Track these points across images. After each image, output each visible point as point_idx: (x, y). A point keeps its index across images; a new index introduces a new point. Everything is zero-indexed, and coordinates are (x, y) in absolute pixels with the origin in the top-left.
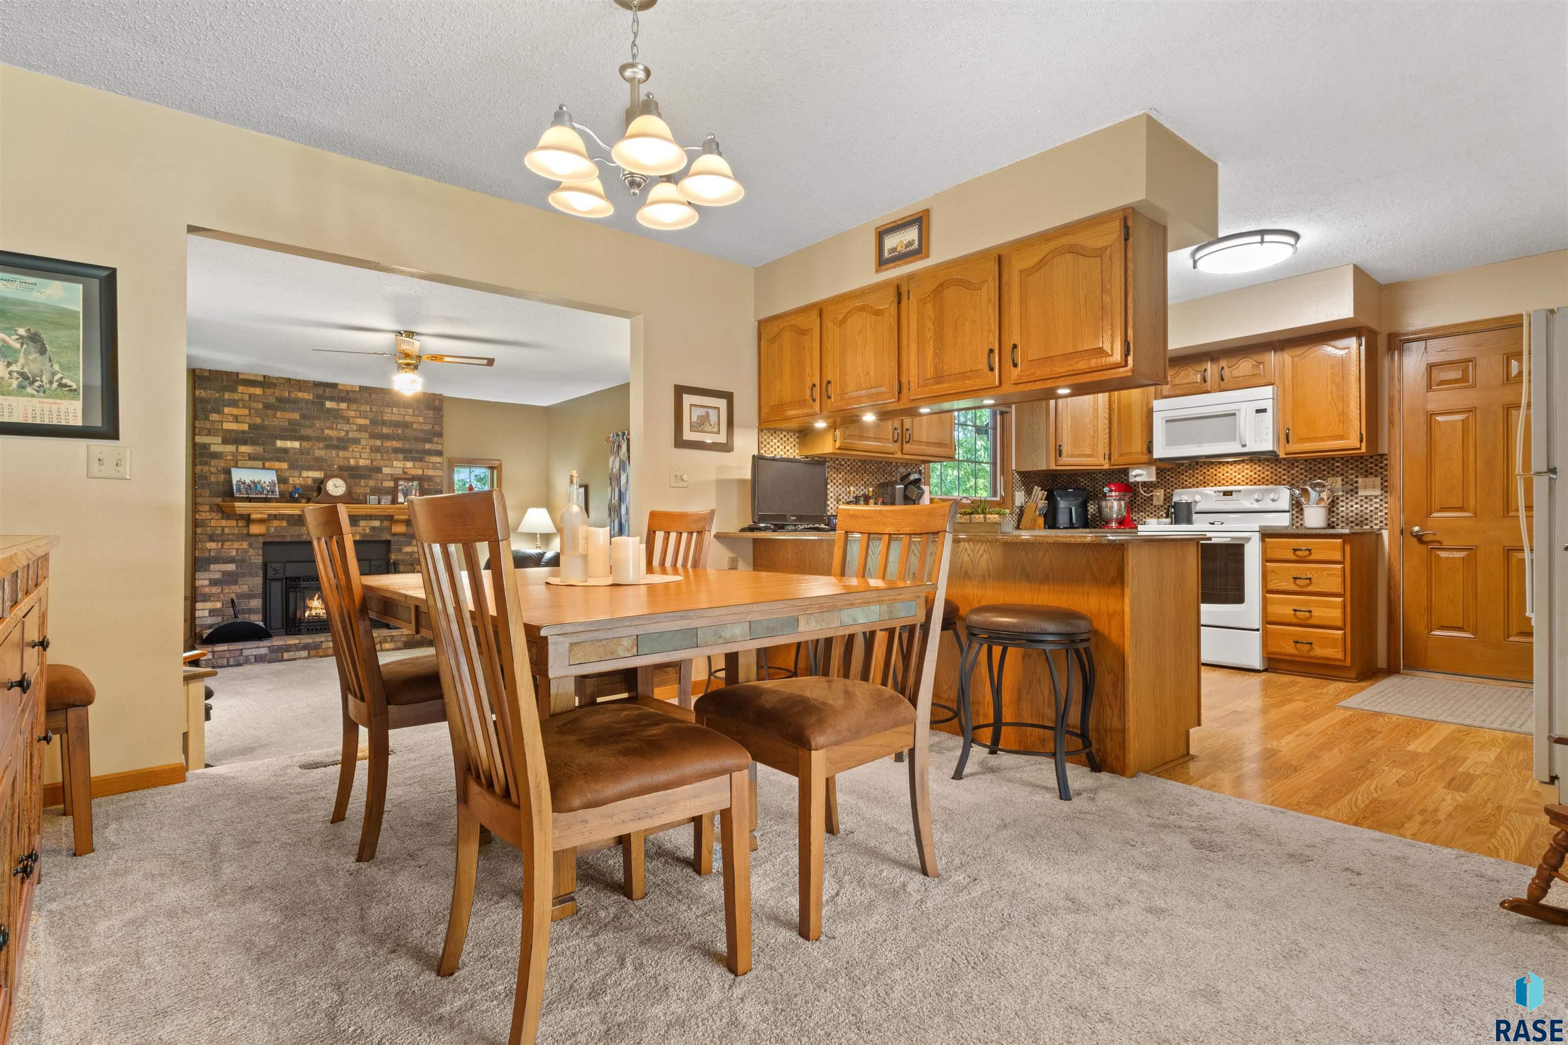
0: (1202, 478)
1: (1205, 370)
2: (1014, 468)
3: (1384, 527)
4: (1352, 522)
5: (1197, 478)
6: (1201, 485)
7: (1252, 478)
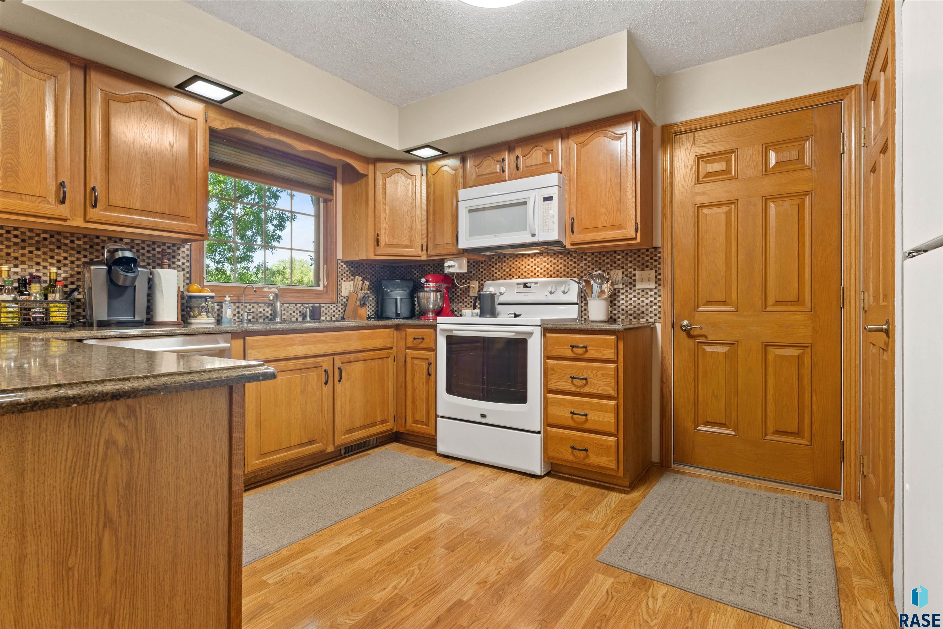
0: (508, 270)
1: (504, 160)
2: (340, 256)
3: (658, 320)
4: (631, 315)
5: (504, 271)
6: (507, 277)
7: (549, 271)
